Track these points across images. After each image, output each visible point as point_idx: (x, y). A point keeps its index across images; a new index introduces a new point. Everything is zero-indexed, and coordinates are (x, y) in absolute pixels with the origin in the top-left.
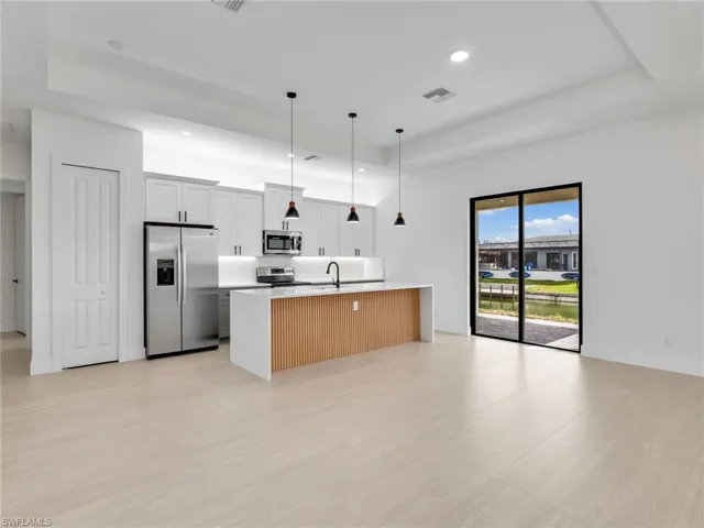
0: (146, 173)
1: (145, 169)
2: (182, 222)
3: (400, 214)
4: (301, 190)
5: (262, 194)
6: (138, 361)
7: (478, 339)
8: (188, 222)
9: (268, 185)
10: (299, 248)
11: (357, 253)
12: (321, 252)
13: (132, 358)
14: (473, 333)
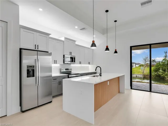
0: (20, 25)
1: (20, 24)
2: (37, 49)
3: (116, 50)
4: (75, 41)
5: (63, 41)
6: (17, 114)
7: (133, 90)
8: (39, 50)
9: (66, 38)
10: (75, 62)
11: (89, 63)
12: (80, 63)
13: (13, 113)
14: (131, 88)
